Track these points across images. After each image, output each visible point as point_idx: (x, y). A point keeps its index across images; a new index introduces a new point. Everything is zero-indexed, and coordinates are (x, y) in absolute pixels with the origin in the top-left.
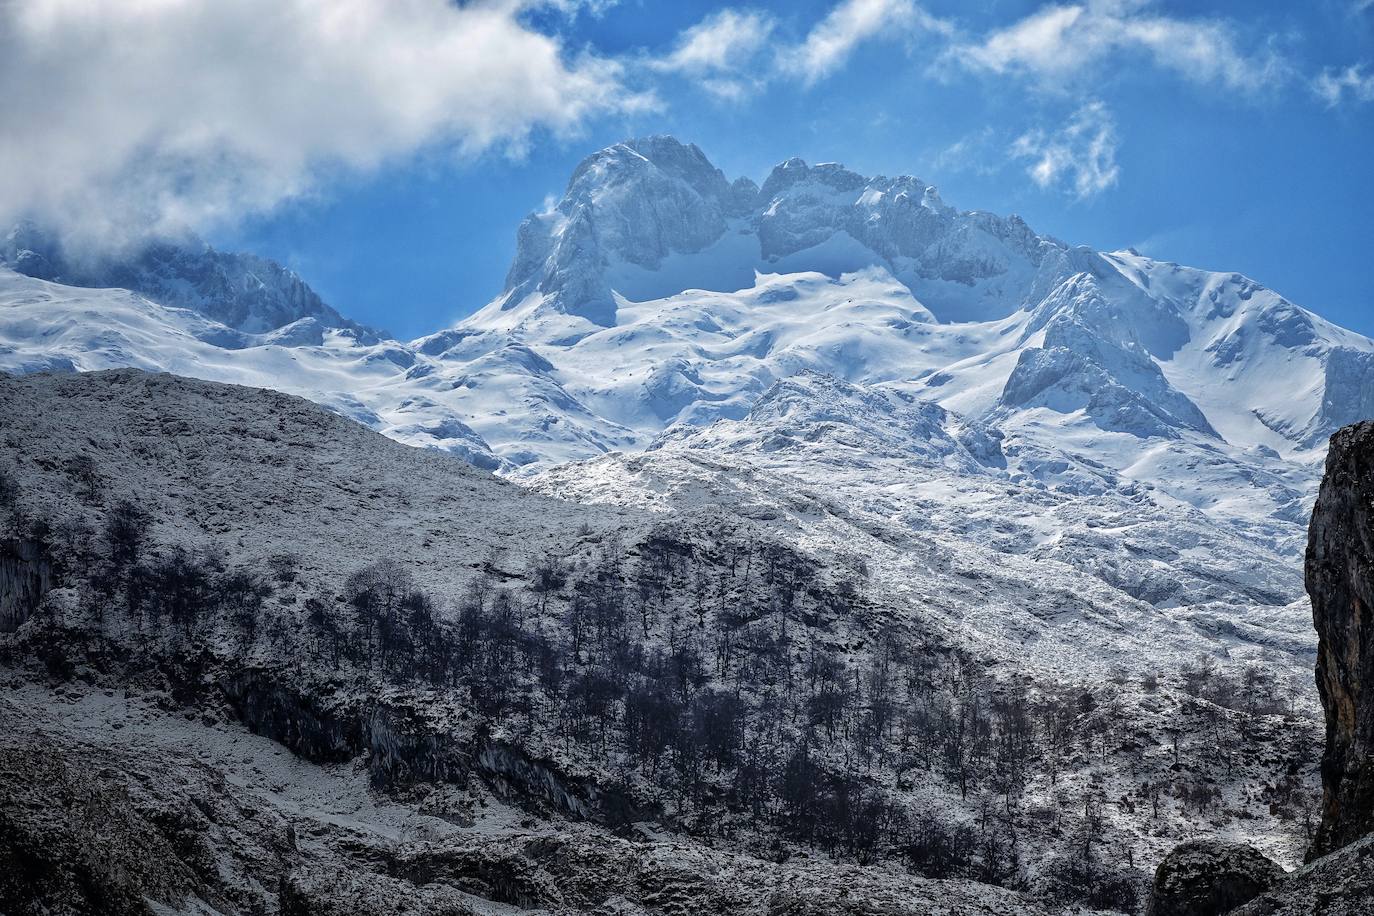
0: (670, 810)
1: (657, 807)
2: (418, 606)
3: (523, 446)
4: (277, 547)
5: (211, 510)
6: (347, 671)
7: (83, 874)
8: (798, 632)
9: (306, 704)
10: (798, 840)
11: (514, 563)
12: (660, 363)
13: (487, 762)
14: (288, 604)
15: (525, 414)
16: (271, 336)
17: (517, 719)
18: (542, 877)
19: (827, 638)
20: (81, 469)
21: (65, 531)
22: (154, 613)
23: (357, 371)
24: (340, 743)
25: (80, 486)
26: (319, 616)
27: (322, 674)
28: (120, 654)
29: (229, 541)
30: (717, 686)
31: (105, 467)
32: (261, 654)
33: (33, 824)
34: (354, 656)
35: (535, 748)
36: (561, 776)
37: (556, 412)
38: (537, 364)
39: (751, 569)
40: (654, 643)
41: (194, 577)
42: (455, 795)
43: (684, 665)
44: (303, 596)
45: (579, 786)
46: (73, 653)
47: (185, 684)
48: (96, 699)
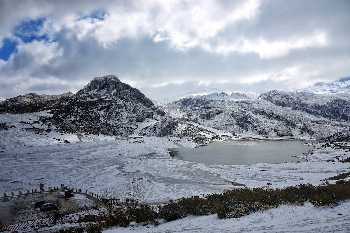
2: (318, 105)
3: (337, 91)
4: (310, 102)
5: (306, 100)
6: (313, 109)
7: (292, 122)
8: (345, 105)
9: (310, 111)
10: (342, 119)
11: (326, 102)
12: (347, 85)
13: (321, 114)
15: (337, 89)
17: (324, 112)
18: (320, 122)
19: (348, 106)
20: (298, 98)
21: (296, 102)
22: (301, 106)
24: (313, 113)
26: (312, 106)
28: (299, 109)
29: (307, 102)
30: (339, 109)
31: (299, 98)
32: (308, 108)
33: (289, 120)
34: (314, 108)
35: (325, 114)
37: (339, 89)
38: (338, 86)
39: (342, 102)
40: (335, 107)
41: (304, 104)
42: (319, 116)
43: (336, 108)
44: (311, 105)
45: (327, 116)
46: (296, 109)
47: (303, 110)
48: (298, 111)
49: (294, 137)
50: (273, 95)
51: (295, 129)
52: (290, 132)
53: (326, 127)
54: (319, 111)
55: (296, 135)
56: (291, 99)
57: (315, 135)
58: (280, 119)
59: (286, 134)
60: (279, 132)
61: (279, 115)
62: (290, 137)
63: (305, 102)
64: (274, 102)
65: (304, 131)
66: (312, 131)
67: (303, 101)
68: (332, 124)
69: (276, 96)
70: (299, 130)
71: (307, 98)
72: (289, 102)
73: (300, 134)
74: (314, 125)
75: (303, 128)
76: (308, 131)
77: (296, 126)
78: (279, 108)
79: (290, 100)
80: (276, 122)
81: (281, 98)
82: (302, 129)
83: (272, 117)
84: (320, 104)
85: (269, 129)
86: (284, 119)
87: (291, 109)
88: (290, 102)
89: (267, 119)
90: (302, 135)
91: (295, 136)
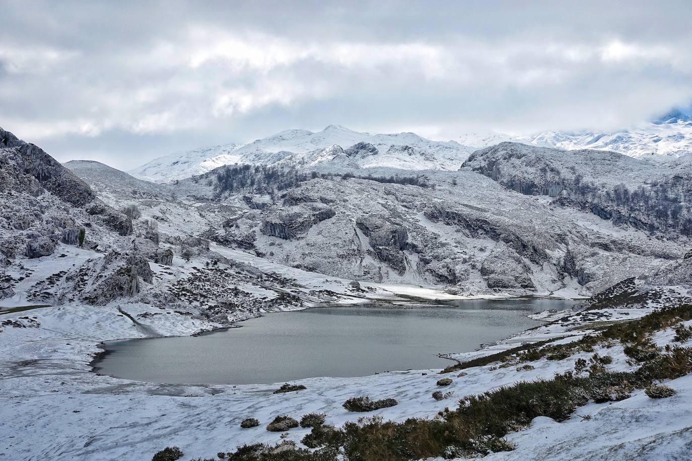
0: (660, 229)
1: (658, 228)
2: (626, 192)
4: (605, 181)
5: (596, 174)
6: (610, 203)
7: (534, 247)
9: (602, 210)
11: (649, 181)
13: (631, 220)
14: (602, 192)
17: (637, 212)
18: (612, 246)
20: (573, 168)
21: (567, 180)
22: (579, 194)
24: (608, 216)
25: (572, 171)
26: (608, 193)
27: (606, 205)
28: (572, 201)
29: (596, 180)
30: (682, 203)
31: (577, 167)
32: (595, 201)
33: (525, 239)
34: (612, 200)
35: (638, 218)
36: (642, 223)
41: (588, 187)
42: (625, 226)
44: (605, 190)
45: (645, 224)
46: (565, 201)
47: (583, 206)
48: (569, 209)
49: (536, 290)
50: (505, 159)
51: (540, 267)
52: (525, 276)
53: (625, 260)
54: (624, 211)
55: (541, 285)
56: (552, 170)
57: (592, 285)
58: (501, 236)
59: (512, 282)
60: (492, 276)
61: (498, 225)
62: (522, 290)
63: (593, 180)
64: (505, 181)
65: (566, 274)
66: (585, 272)
67: (587, 180)
68: (643, 251)
69: (513, 159)
70: (554, 268)
71: (599, 167)
72: (546, 181)
73: (554, 281)
74: (593, 255)
75: (565, 263)
76: (576, 273)
77: (546, 257)
78: (514, 200)
79: (549, 175)
80: (489, 244)
81: (524, 168)
82: (562, 268)
83: (480, 231)
84: (632, 188)
85: (466, 266)
86: (512, 237)
87: (550, 204)
88: (549, 179)
89: (464, 238)
90: (559, 283)
91: (538, 287)
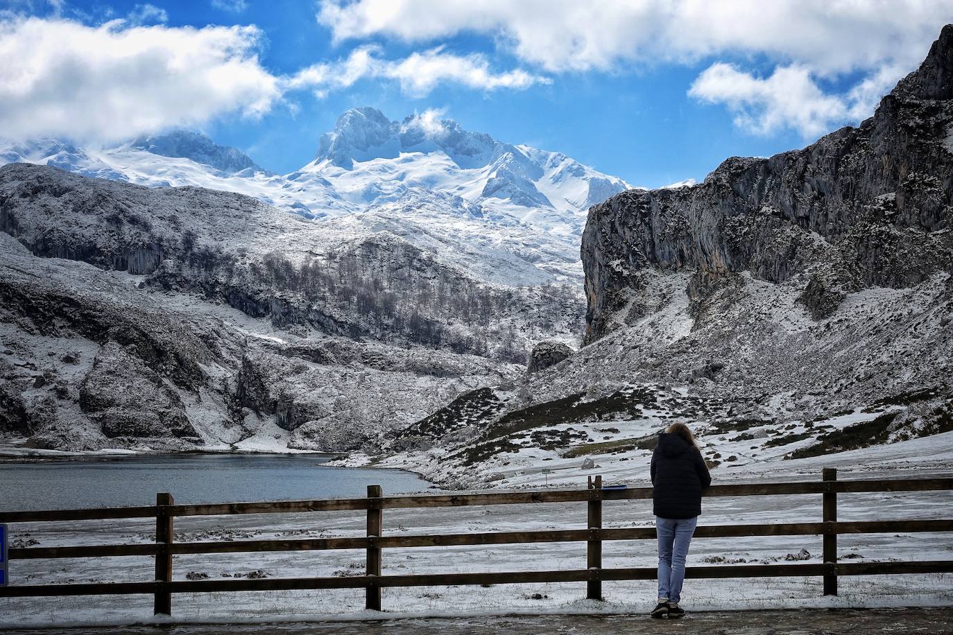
0: (372, 332)
1: (368, 331)
2: (288, 266)
3: (322, 211)
4: (239, 245)
5: (217, 233)
6: (264, 287)
7: (176, 355)
8: (414, 273)
9: (250, 298)
10: (414, 342)
11: (319, 250)
12: (368, 183)
13: (311, 317)
14: (244, 264)
15: (323, 200)
16: (237, 174)
17: (321, 302)
18: (330, 355)
19: (423, 275)
20: (173, 219)
21: (168, 241)
22: (199, 268)
23: (266, 185)
24: (262, 311)
25: (173, 225)
26: (254, 268)
27: (256, 288)
28: (187, 281)
29: (224, 244)
30: (387, 291)
31: (182, 219)
32: (235, 281)
33: (159, 338)
34: (265, 281)
35: (327, 312)
36: (335, 321)
37: (333, 200)
38: (326, 183)
39: (399, 252)
40: (366, 277)
41: (212, 256)
42: (300, 328)
43: (376, 284)
44: (249, 262)
45: (341, 324)
46: (171, 281)
47: (209, 291)
48: (179, 297)
49: (202, 442)
50: (24, 195)
51: (195, 397)
52: (174, 412)
53: (362, 378)
54: (296, 298)
55: (207, 432)
56: (133, 221)
57: (314, 428)
58: (111, 330)
59: (156, 424)
60: (111, 411)
61: (99, 307)
62: (177, 441)
63: (215, 243)
64: (30, 239)
65: (245, 409)
66: (295, 402)
67: (204, 241)
68: (390, 363)
69: (44, 198)
70: (219, 398)
71: (220, 221)
72: (121, 241)
73: (226, 424)
74: (298, 370)
75: (241, 387)
76: (272, 408)
77: (202, 378)
78: (75, 273)
79: (128, 231)
80: (86, 349)
81: (71, 216)
82: (234, 397)
83: (58, 322)
84: (297, 261)
85: (43, 393)
86: (135, 334)
87: (141, 285)
88: (127, 238)
89: (24, 335)
90: (237, 428)
91: (204, 436)
